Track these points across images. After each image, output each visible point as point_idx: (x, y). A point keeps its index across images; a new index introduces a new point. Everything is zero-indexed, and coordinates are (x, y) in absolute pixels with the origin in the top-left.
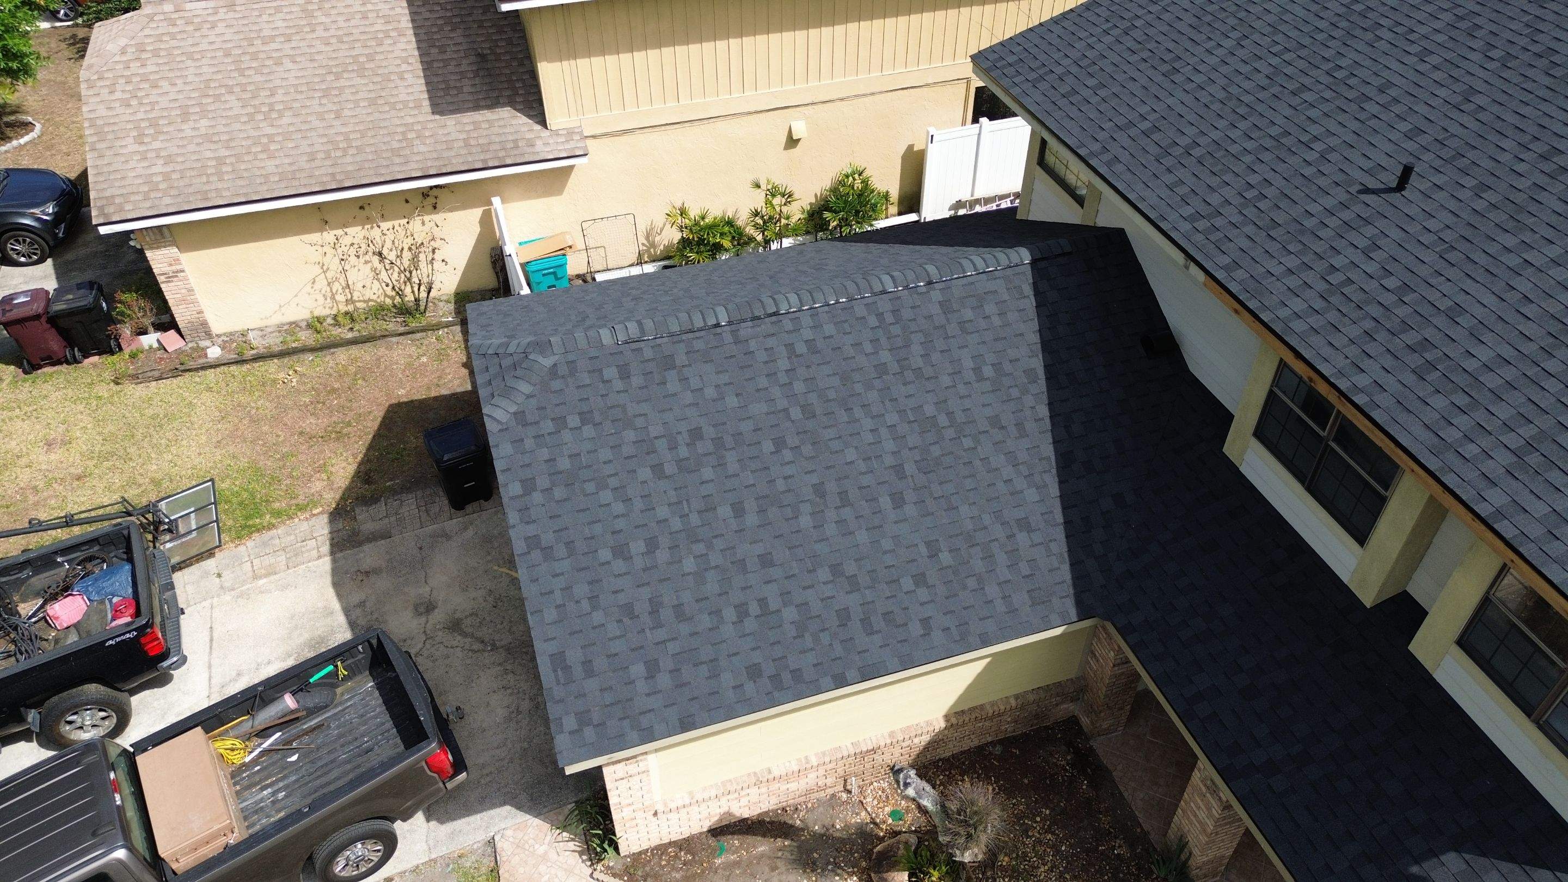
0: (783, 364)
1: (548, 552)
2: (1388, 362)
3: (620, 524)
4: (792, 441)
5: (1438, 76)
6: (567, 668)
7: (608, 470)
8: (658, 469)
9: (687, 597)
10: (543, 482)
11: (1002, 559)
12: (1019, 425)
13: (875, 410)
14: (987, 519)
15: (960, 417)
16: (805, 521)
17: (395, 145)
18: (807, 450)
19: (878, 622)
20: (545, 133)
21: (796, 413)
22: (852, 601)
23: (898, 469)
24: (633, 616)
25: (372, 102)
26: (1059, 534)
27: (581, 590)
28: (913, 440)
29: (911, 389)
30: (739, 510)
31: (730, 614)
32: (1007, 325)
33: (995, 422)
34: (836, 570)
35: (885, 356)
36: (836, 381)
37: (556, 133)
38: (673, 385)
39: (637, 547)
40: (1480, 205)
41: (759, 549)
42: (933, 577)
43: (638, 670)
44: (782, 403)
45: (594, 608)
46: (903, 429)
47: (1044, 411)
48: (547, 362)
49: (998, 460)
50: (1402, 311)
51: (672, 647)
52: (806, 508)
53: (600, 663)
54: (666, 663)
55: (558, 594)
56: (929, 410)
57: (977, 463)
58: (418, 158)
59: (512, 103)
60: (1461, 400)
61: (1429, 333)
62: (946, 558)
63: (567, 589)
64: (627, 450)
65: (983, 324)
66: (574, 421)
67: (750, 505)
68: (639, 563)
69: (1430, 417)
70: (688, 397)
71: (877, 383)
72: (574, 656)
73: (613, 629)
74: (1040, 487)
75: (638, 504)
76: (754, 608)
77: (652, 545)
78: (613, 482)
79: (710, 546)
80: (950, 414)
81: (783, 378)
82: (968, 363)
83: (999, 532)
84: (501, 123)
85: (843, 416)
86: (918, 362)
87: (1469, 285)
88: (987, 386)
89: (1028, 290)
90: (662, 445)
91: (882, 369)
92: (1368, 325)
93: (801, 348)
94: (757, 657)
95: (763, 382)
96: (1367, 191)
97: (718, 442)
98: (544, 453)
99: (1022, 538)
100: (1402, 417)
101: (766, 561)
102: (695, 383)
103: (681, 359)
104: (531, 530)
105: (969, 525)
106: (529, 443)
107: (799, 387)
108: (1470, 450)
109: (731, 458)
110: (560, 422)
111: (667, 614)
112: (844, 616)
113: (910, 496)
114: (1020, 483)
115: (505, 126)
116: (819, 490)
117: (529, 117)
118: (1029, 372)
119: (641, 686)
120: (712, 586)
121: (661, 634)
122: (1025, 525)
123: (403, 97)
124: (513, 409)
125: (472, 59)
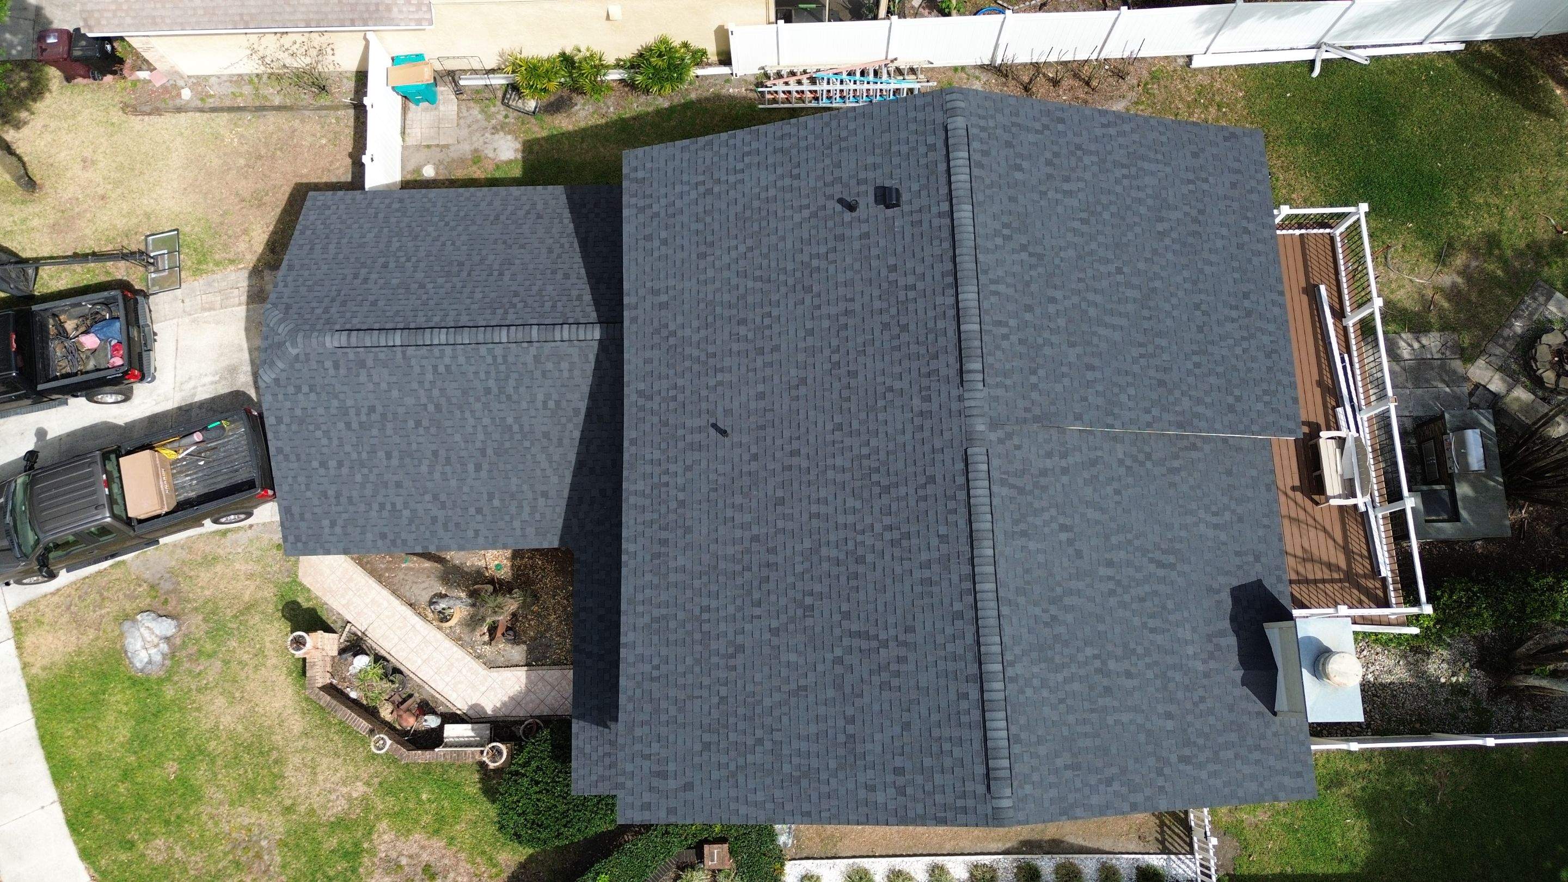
1: (287, 458)
2: (648, 543)
12: (560, 440)
14: (525, 487)
15: (526, 428)
23: (483, 452)
32: (571, 377)
33: (546, 435)
34: (435, 497)
35: (491, 383)
36: (458, 393)
38: (363, 378)
42: (486, 510)
45: (308, 489)
46: (491, 428)
48: (294, 352)
49: (542, 457)
50: (672, 516)
51: (345, 516)
53: (308, 516)
54: (340, 522)
55: (290, 480)
57: (529, 457)
61: (672, 536)
63: (295, 477)
65: (557, 374)
67: (395, 454)
69: (640, 582)
73: (316, 502)
74: (562, 477)
75: (336, 442)
80: (521, 426)
83: (530, 495)
85: (458, 413)
86: (510, 390)
88: (548, 413)
89: (592, 358)
90: (352, 412)
92: (656, 517)
93: (441, 369)
94: (386, 530)
95: (415, 385)
97: (383, 415)
98: (288, 404)
99: (541, 502)
102: (376, 378)
103: (370, 363)
104: (280, 444)
106: (280, 397)
109: (389, 426)
111: (343, 500)
112: (434, 520)
118: (576, 411)
119: (327, 530)
122: (545, 494)
124: (273, 376)
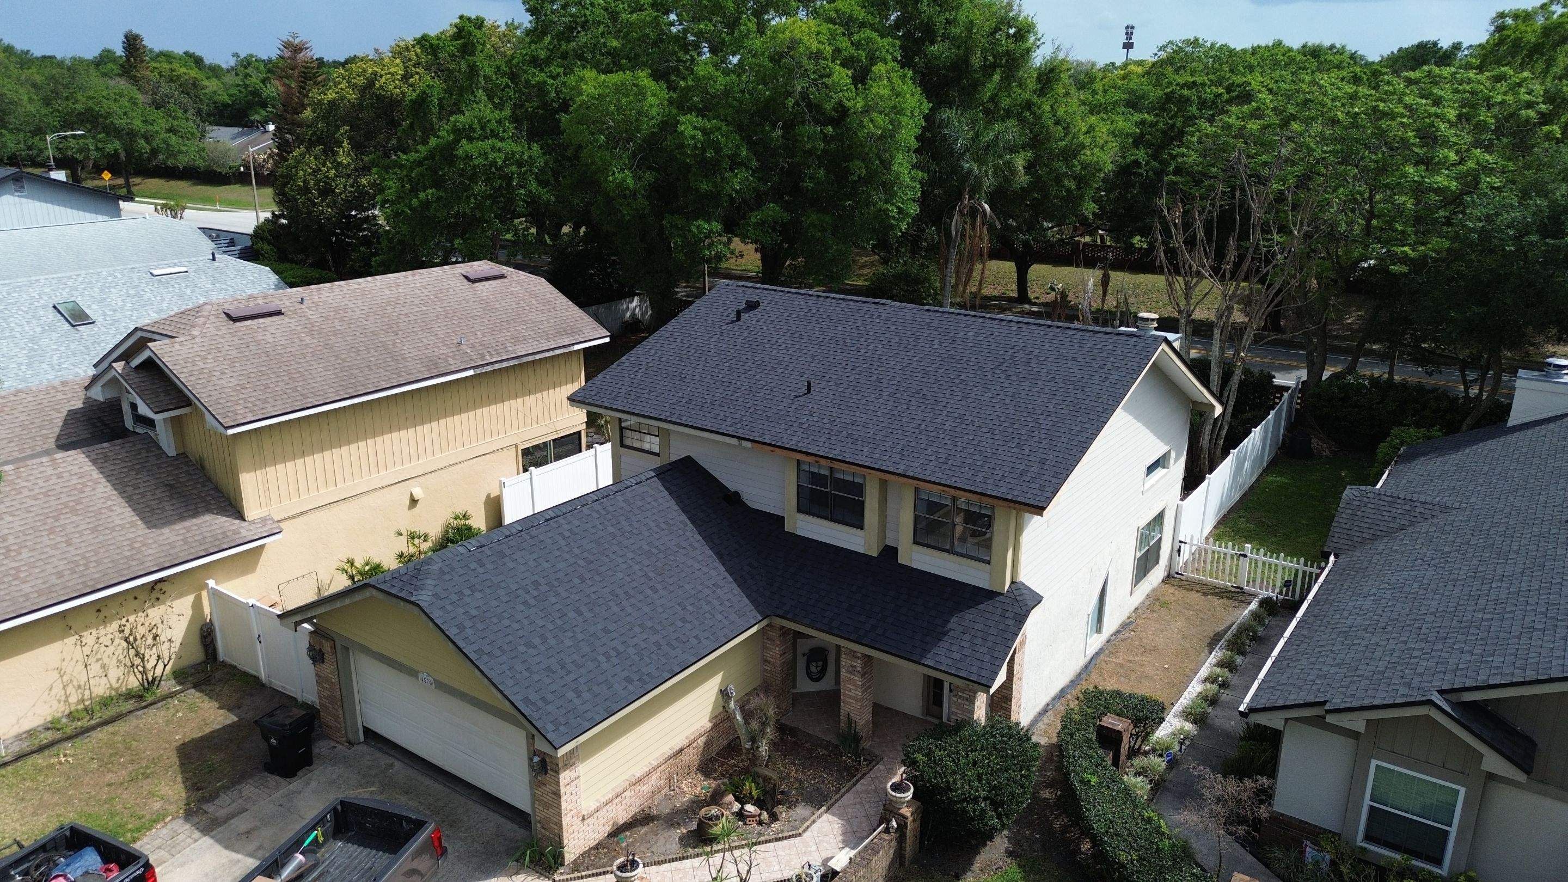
0: (563, 543)
2: (842, 444)
3: (521, 633)
4: (587, 575)
5: (798, 354)
6: (534, 704)
7: (499, 610)
8: (525, 603)
9: (575, 657)
10: (468, 624)
11: (716, 603)
12: (691, 545)
14: (699, 588)
15: (663, 548)
16: (615, 609)
17: (128, 554)
18: (597, 578)
19: (675, 643)
20: (244, 524)
21: (581, 563)
22: (657, 637)
23: (646, 576)
25: (94, 530)
26: (734, 585)
27: (519, 667)
28: (646, 562)
29: (632, 541)
30: (579, 613)
31: (602, 659)
33: (679, 546)
34: (642, 626)
35: (611, 529)
36: (593, 545)
37: (253, 522)
38: (511, 565)
39: (537, 641)
40: (840, 389)
41: (599, 626)
42: (689, 618)
43: (571, 695)
44: (572, 560)
45: (531, 673)
46: (638, 559)
47: (698, 537)
48: (436, 567)
49: (690, 562)
50: (836, 428)
52: (612, 604)
53: (550, 697)
54: (583, 688)
56: (646, 548)
57: (681, 565)
58: (150, 558)
59: (208, 510)
60: (874, 446)
61: (849, 431)
62: (690, 608)
63: (511, 668)
64: (505, 599)
66: (467, 592)
67: (583, 609)
68: (543, 648)
69: (866, 454)
70: (522, 568)
71: (614, 541)
72: (534, 697)
73: (547, 680)
74: (715, 569)
75: (526, 622)
76: (613, 653)
77: (544, 640)
78: (506, 615)
79: (574, 632)
80: (656, 548)
81: (567, 549)
82: (652, 525)
83: (707, 591)
84: (207, 524)
86: (628, 528)
87: (853, 413)
88: (666, 532)
89: (662, 488)
90: (521, 592)
91: (613, 536)
92: (827, 436)
93: (567, 534)
94: (626, 674)
95: (557, 553)
96: (797, 397)
97: (550, 585)
98: (460, 610)
99: (719, 591)
100: (857, 457)
101: (606, 631)
102: (521, 561)
103: (508, 552)
104: (475, 647)
105: (693, 592)
106: (449, 608)
107: (577, 551)
108: (886, 458)
109: (561, 590)
110: (459, 593)
111: (570, 667)
112: (658, 645)
113: (659, 587)
114: (705, 569)
115: (211, 525)
116: (612, 593)
117: (227, 516)
118: (682, 522)
119: (576, 701)
120: (586, 649)
121: (572, 676)
122: (717, 586)
123: (118, 522)
124: (430, 593)
125: (163, 489)
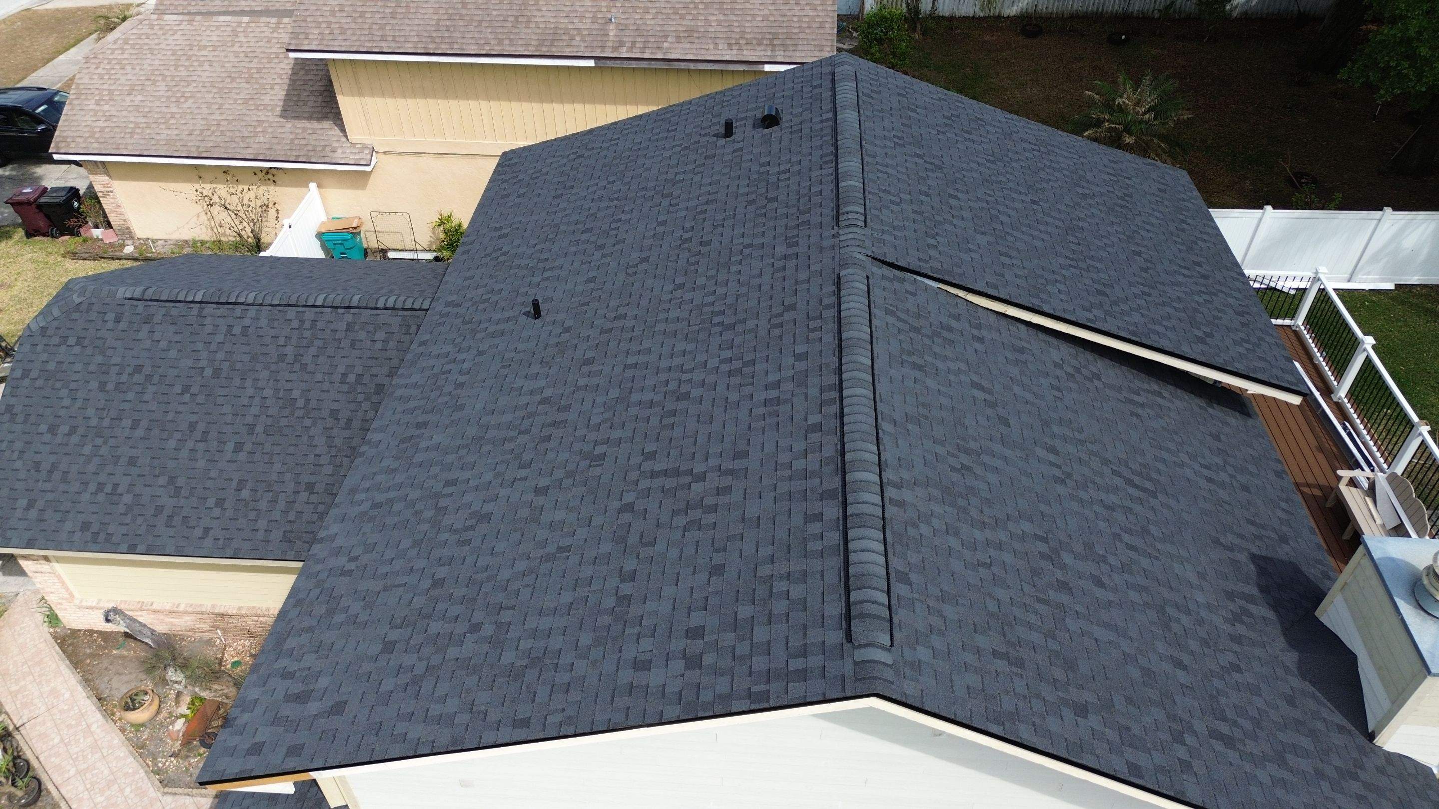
0: (220, 338)
3: (62, 412)
4: (195, 389)
7: (75, 377)
8: (102, 386)
9: (74, 469)
11: (281, 505)
13: (260, 384)
15: (313, 404)
16: (172, 444)
17: (246, 134)
18: (201, 399)
19: (177, 521)
20: (346, 145)
21: (208, 372)
22: (168, 502)
23: (251, 428)
24: (38, 471)
25: (246, 102)
27: (18, 445)
28: (273, 411)
29: (292, 376)
30: (135, 425)
31: (92, 487)
33: (334, 414)
34: (172, 480)
35: (289, 350)
36: (246, 358)
37: (353, 145)
39: (64, 429)
41: (133, 452)
42: (229, 503)
43: (22, 503)
44: (203, 363)
45: (19, 458)
46: (271, 401)
48: (78, 300)
49: (320, 440)
51: (50, 496)
52: (177, 435)
54: (40, 504)
56: (296, 394)
57: (305, 438)
62: (245, 494)
64: (92, 368)
65: (368, 345)
66: (72, 341)
67: (144, 423)
68: (59, 439)
70: (148, 344)
71: (273, 366)
73: (22, 475)
75: (79, 403)
76: (108, 489)
77: (73, 430)
78: (73, 385)
79: (105, 443)
81: (213, 347)
82: (341, 369)
83: (290, 487)
85: (237, 382)
86: (307, 359)
88: (345, 388)
90: (114, 370)
91: (282, 357)
93: (237, 330)
94: (93, 518)
95: (200, 346)
97: (149, 378)
98: (44, 357)
99: (303, 496)
101: (132, 461)
102: (157, 336)
103: (158, 318)
105: (274, 477)
107: (220, 356)
109: (151, 389)
110: (65, 339)
111: (57, 475)
112: (159, 510)
113: (248, 447)
114: (324, 460)
116: (192, 426)
119: (19, 513)
120: (92, 466)
121: (48, 486)
122: (310, 488)
123: (266, 102)
124: (42, 324)
